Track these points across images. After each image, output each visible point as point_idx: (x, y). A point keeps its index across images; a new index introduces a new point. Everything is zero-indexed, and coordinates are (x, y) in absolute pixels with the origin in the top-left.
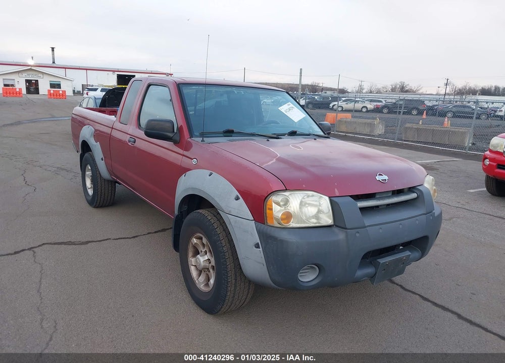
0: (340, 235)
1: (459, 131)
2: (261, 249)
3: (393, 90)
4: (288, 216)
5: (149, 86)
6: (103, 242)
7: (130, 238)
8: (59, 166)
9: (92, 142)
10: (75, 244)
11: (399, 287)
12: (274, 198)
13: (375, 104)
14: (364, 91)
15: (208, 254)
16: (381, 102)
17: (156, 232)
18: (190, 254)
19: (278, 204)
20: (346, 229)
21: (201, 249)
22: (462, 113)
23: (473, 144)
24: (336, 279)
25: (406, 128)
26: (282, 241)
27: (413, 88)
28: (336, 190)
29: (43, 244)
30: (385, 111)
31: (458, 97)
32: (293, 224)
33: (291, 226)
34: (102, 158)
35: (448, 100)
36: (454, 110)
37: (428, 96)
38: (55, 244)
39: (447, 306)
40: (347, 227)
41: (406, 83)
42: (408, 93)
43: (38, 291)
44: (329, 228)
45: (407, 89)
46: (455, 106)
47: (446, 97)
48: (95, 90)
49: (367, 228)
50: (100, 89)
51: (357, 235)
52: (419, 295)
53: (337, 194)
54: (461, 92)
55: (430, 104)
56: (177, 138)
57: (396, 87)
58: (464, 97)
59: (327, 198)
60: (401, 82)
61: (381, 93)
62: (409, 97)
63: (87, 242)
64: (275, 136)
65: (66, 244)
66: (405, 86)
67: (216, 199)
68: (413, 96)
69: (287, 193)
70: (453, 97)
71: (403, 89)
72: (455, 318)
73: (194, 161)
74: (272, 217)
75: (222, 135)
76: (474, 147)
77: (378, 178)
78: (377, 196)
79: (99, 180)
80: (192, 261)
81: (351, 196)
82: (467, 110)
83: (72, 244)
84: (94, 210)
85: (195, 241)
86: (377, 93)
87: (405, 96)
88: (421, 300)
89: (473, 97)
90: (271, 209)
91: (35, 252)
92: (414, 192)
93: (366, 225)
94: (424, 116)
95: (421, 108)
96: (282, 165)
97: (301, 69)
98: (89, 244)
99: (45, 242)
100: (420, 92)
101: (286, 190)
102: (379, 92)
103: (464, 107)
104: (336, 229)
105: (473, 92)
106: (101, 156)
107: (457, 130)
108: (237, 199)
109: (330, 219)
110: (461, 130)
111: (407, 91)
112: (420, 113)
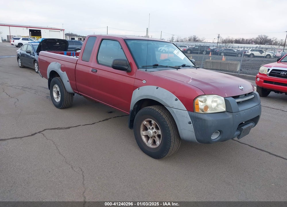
0: (230, 116)
1: (234, 63)
2: (192, 124)
3: (190, 40)
4: (206, 107)
5: (102, 40)
6: (77, 127)
7: (91, 124)
8: (22, 86)
9: (60, 72)
10: (62, 129)
11: (237, 142)
12: (199, 99)
13: (183, 48)
14: (174, 41)
15: (154, 129)
16: (186, 47)
17: (103, 121)
18: (142, 130)
19: (202, 102)
20: (232, 113)
21: (148, 126)
22: (230, 53)
23: (241, 70)
24: (227, 137)
25: (207, 62)
26: (205, 120)
27: (200, 39)
28: (226, 94)
29: (45, 130)
30: (189, 52)
31: (224, 45)
32: (209, 111)
33: (208, 112)
34: (68, 81)
35: (219, 46)
36: (225, 51)
37: (209, 44)
38: (51, 129)
39: (262, 149)
40: (233, 112)
41: (197, 36)
42: (198, 42)
43: (60, 154)
44: (223, 113)
45: (197, 39)
46: (225, 50)
47: (218, 44)
48: (19, 39)
49: (240, 112)
50: (21, 38)
51: (237, 115)
52: (248, 145)
53: (227, 96)
54: (225, 42)
55: (212, 48)
56: (129, 69)
57: (191, 38)
58: (227, 44)
59: (223, 98)
60: (194, 36)
61: (183, 42)
62: (198, 44)
63: (69, 128)
64: (178, 67)
65: (58, 129)
66: (196, 38)
67: (164, 101)
68: (201, 44)
69: (205, 96)
70: (221, 44)
71: (195, 40)
72: (268, 154)
73: (144, 82)
74: (198, 108)
75: (152, 67)
76: (241, 72)
77: (240, 88)
78: (240, 97)
79: (65, 93)
80: (143, 133)
81: (232, 97)
82: (231, 52)
83: (61, 129)
84: (61, 110)
85: (145, 123)
86: (181, 42)
87: (196, 43)
88: (250, 147)
89: (232, 44)
90: (198, 105)
91: (43, 134)
92: (252, 95)
93: (240, 110)
94: (210, 55)
95: (208, 50)
96: (197, 83)
97: (147, 28)
98: (71, 128)
99: (46, 128)
100: (204, 41)
101: (205, 94)
102: (182, 41)
103: (228, 49)
104: (227, 113)
105: (231, 42)
106: (68, 79)
107: (233, 62)
108: (176, 100)
109: (225, 108)
110: (235, 63)
111: (197, 41)
112: (208, 53)
